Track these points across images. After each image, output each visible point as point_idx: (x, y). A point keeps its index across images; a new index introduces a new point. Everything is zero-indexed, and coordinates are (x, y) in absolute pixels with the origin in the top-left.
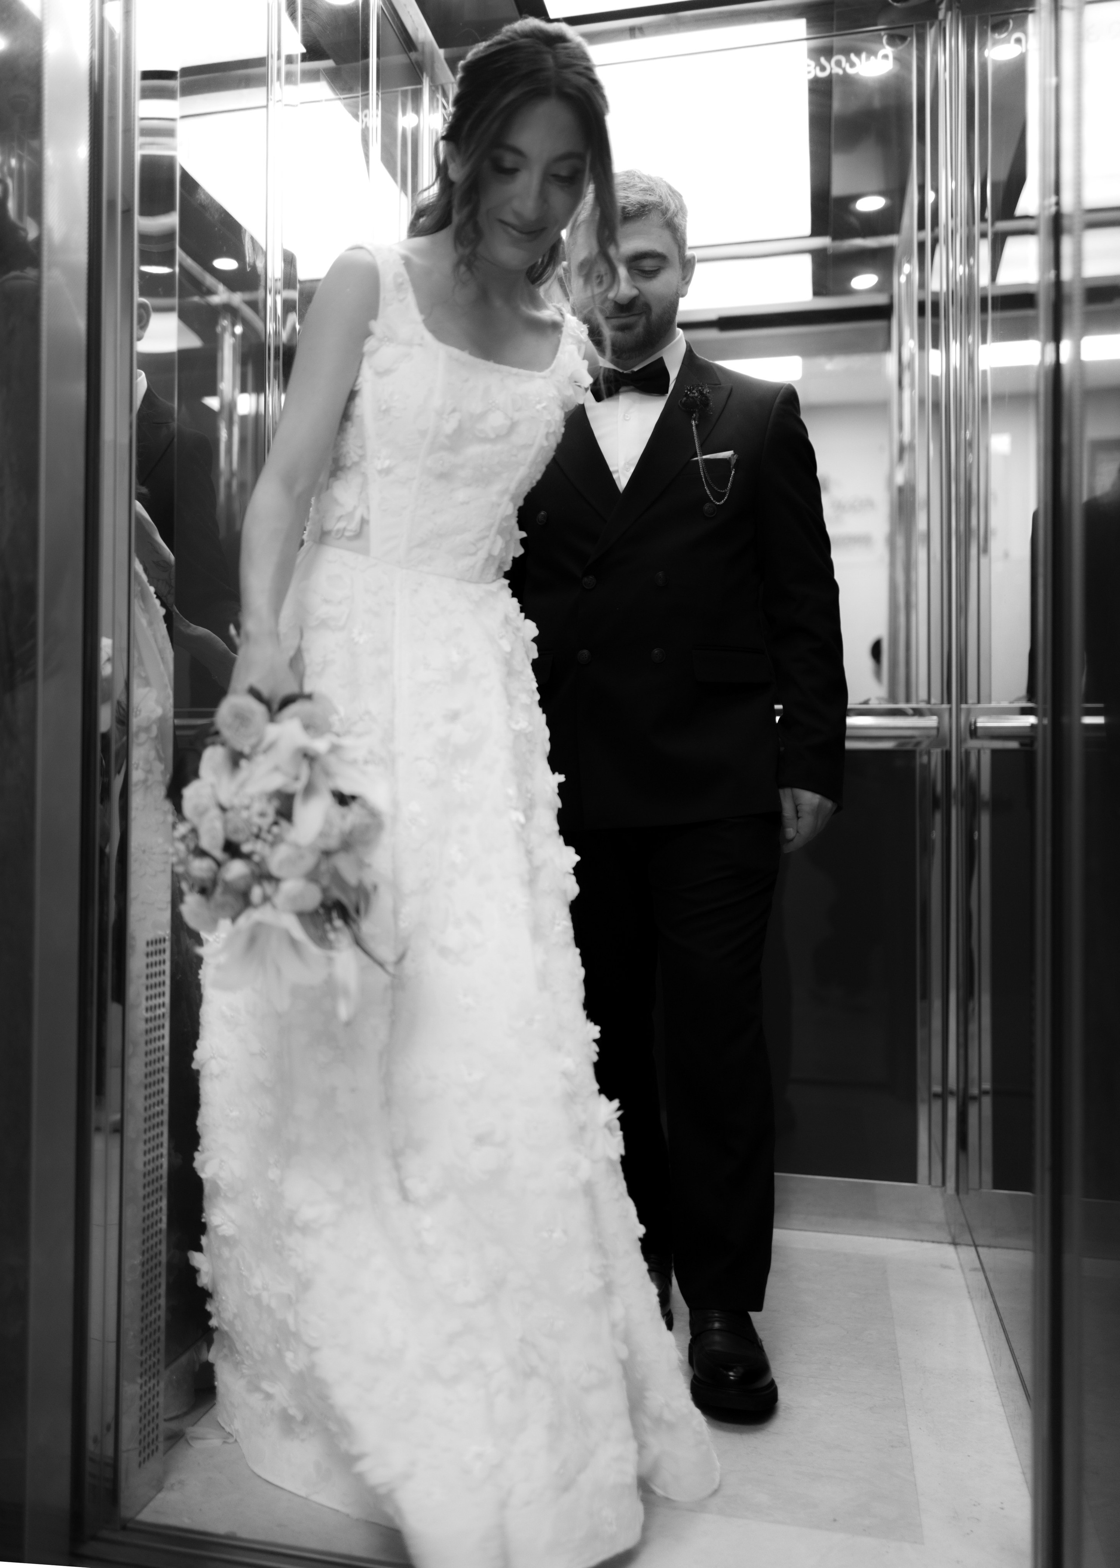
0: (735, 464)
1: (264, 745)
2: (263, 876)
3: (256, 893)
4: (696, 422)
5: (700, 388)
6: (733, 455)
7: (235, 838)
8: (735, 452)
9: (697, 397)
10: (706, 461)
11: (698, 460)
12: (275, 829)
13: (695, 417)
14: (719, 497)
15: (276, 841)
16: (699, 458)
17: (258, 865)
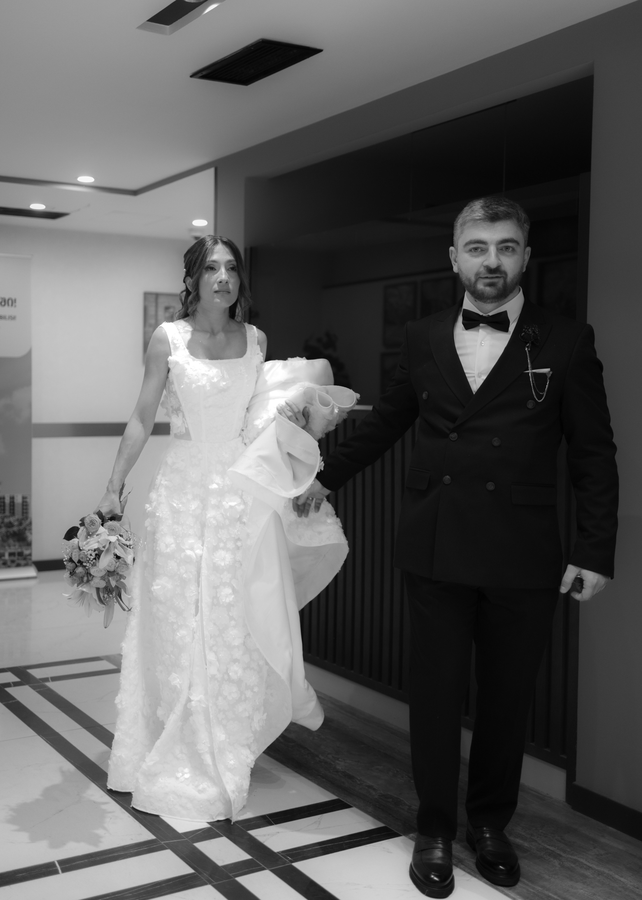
0: (550, 377)
1: (98, 533)
2: (88, 574)
3: (85, 579)
4: (529, 349)
5: (533, 328)
6: (549, 372)
7: (81, 560)
8: (551, 370)
9: (531, 334)
10: (534, 374)
11: (529, 373)
12: (94, 561)
13: (529, 346)
14: (540, 397)
15: (94, 565)
16: (530, 371)
17: (87, 569)
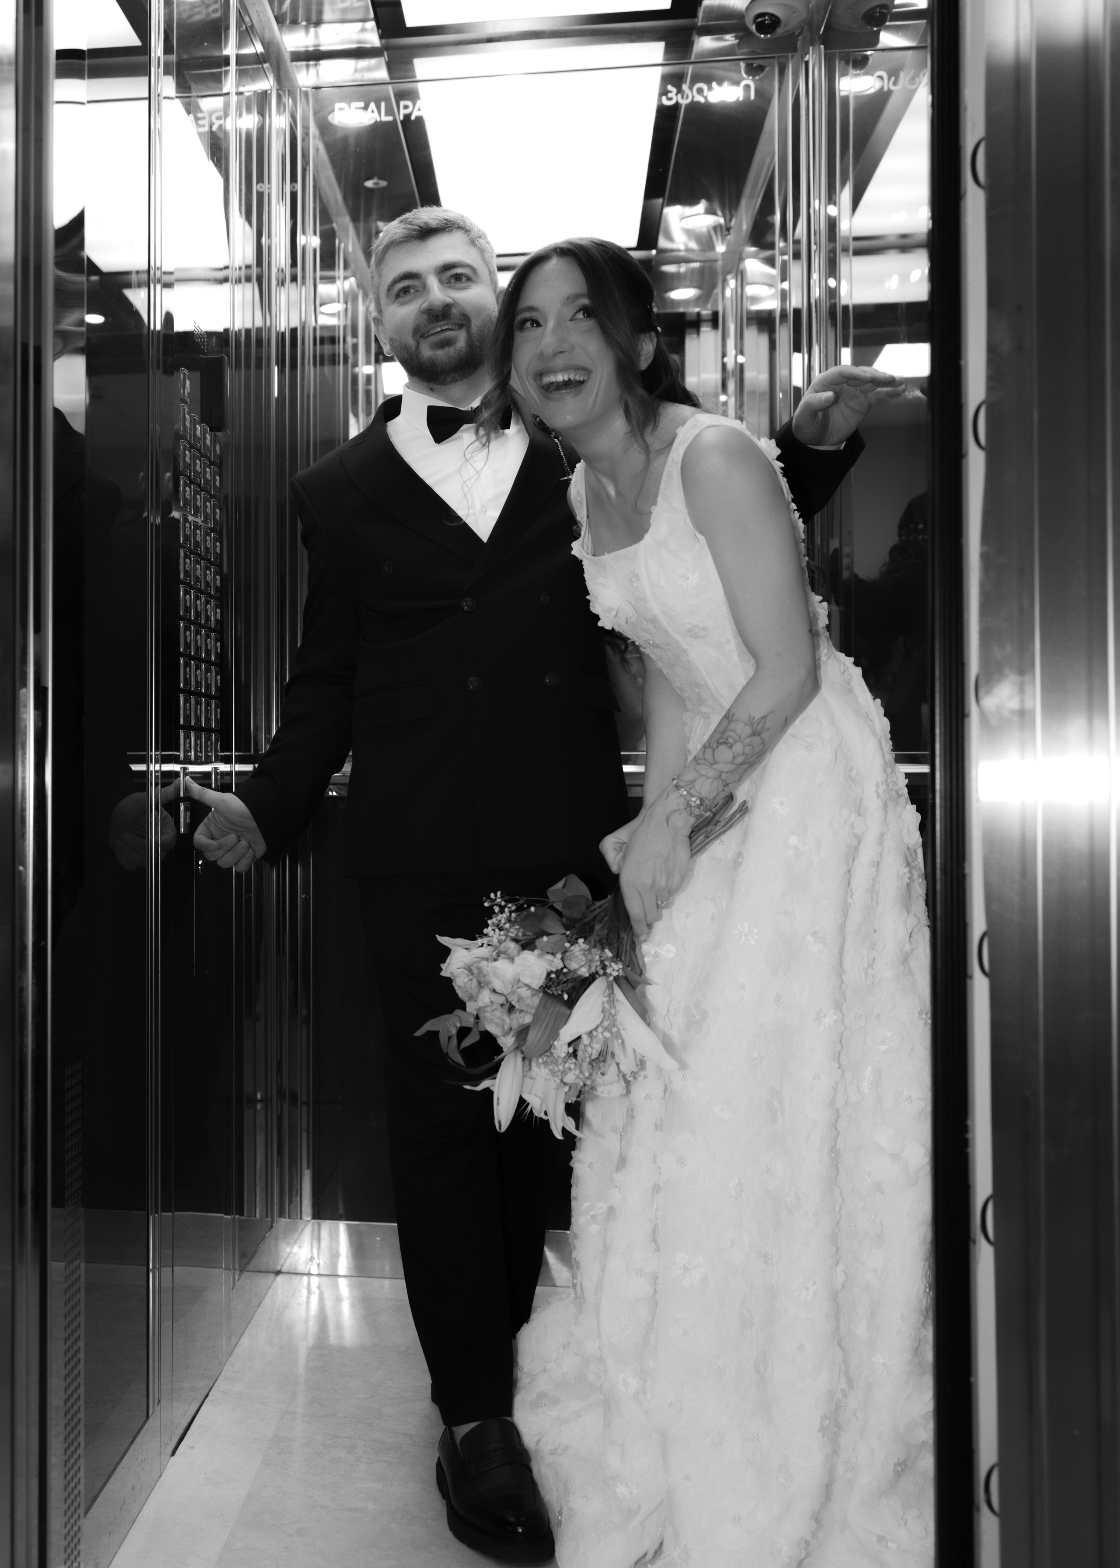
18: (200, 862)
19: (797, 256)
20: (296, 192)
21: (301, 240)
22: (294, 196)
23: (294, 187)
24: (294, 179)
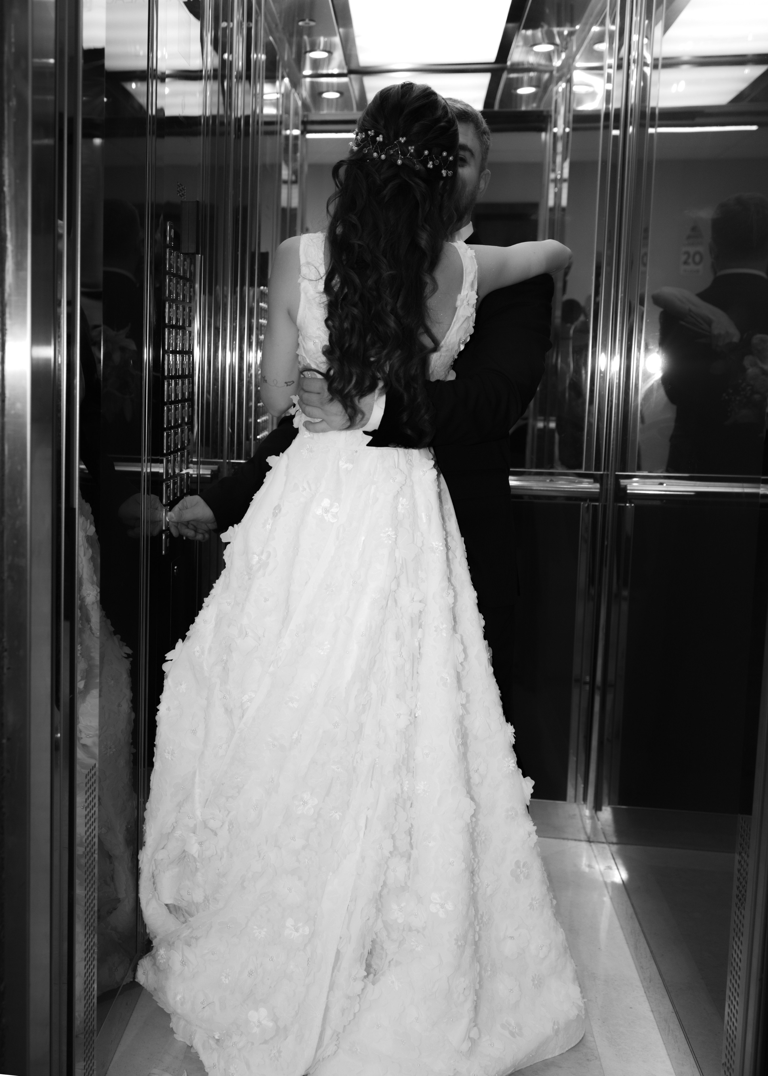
18: (176, 567)
19: (620, 67)
20: (251, 28)
21: (254, 56)
22: (249, 30)
23: (249, 25)
24: (249, 19)
